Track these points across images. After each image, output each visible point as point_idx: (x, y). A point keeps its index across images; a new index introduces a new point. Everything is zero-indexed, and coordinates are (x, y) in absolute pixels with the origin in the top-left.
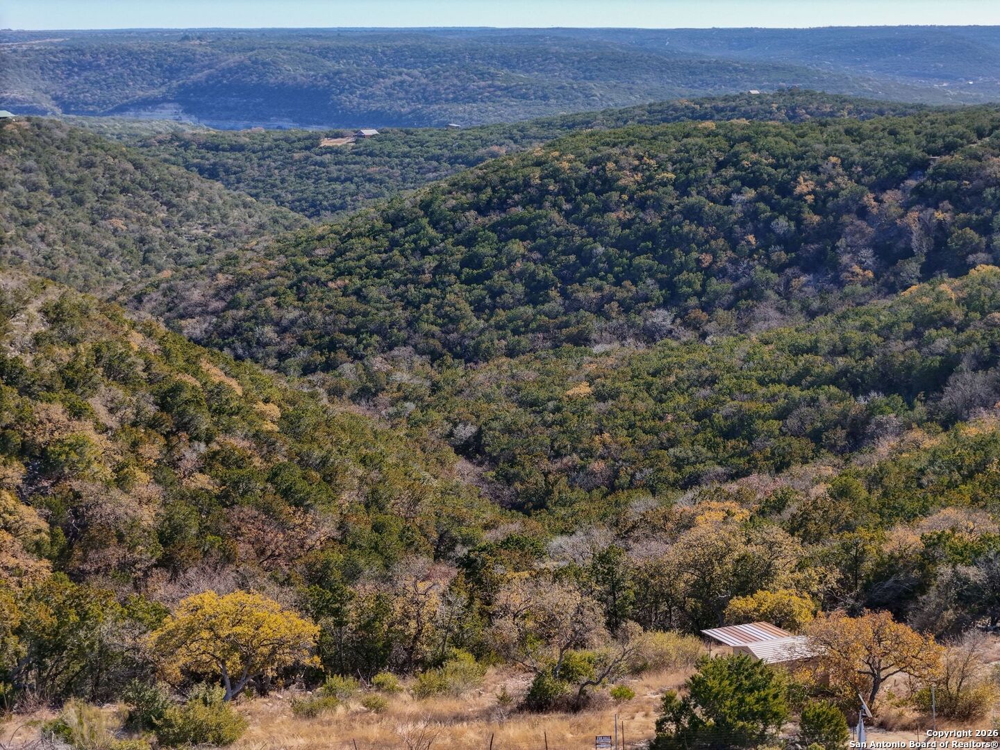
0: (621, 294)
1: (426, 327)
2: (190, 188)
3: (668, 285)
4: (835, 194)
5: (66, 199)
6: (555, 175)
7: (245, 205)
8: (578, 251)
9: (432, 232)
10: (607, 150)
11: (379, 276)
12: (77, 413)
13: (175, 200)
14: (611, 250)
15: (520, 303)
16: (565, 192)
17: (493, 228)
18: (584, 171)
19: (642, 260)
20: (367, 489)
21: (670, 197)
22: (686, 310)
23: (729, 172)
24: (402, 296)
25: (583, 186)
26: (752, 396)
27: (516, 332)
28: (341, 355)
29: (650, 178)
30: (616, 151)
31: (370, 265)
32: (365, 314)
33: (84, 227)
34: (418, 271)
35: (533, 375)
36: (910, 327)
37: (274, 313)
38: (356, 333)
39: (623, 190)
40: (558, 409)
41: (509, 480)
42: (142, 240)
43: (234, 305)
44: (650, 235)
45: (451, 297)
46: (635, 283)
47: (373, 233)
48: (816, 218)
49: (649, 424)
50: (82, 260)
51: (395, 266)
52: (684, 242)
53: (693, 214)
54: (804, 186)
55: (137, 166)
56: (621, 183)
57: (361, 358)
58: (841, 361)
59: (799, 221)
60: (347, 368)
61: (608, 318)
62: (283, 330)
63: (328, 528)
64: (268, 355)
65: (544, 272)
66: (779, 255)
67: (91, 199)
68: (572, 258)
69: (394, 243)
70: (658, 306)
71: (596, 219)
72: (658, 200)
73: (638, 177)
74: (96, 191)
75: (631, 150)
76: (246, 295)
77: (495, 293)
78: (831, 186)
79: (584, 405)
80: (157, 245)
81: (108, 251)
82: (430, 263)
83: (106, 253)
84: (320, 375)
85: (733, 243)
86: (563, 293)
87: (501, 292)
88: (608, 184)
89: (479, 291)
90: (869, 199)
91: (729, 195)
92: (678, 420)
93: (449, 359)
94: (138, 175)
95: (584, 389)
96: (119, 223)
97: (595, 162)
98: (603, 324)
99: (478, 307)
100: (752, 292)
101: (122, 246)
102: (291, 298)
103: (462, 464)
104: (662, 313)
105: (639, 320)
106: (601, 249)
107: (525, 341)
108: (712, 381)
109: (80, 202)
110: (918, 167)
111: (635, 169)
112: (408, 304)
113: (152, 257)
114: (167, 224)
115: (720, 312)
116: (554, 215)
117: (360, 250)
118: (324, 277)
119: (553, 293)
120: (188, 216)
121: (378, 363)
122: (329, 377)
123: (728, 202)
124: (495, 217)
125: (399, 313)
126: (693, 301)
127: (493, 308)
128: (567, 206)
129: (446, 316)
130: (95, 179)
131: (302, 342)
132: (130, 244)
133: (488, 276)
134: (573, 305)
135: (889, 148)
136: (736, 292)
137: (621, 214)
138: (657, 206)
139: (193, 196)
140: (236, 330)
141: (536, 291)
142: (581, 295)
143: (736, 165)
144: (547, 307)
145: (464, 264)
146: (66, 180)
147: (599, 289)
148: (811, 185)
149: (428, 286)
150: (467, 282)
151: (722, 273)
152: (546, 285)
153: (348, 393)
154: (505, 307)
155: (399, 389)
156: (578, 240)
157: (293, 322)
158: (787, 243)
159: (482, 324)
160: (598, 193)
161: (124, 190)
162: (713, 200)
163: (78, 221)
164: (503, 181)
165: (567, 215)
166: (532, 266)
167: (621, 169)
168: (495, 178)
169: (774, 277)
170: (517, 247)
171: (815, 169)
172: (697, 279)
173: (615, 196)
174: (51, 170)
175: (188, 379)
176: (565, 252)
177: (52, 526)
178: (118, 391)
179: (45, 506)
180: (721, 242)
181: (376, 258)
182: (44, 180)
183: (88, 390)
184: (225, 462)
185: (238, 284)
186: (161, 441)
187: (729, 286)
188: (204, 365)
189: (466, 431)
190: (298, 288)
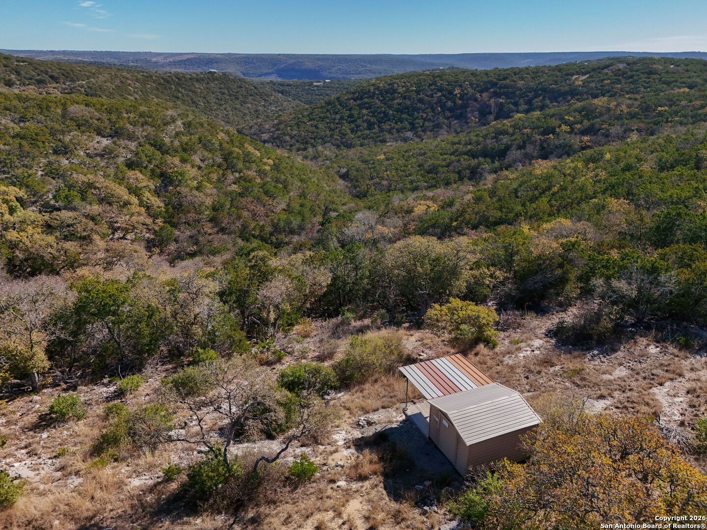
0: (397, 127)
1: (336, 137)
2: (272, 95)
3: (412, 124)
4: (467, 94)
5: (233, 97)
6: (378, 88)
7: (288, 101)
8: (384, 113)
9: (339, 107)
10: (395, 80)
11: (322, 121)
13: (267, 99)
14: (395, 113)
15: (365, 129)
16: (381, 94)
17: (358, 106)
18: (387, 87)
19: (404, 116)
20: (301, 191)
21: (414, 95)
22: (417, 132)
23: (433, 87)
24: (329, 127)
25: (387, 92)
26: (438, 159)
27: (363, 139)
28: (309, 145)
29: (408, 89)
30: (397, 81)
31: (320, 117)
32: (317, 133)
33: (238, 106)
34: (334, 119)
35: (367, 152)
36: (493, 135)
37: (290, 132)
38: (314, 139)
39: (399, 93)
40: (374, 163)
41: (355, 187)
42: (256, 111)
43: (278, 130)
44: (407, 108)
45: (344, 127)
46: (401, 123)
47: (322, 107)
48: (460, 102)
49: (402, 169)
50: (238, 116)
51: (327, 118)
52: (417, 110)
53: (421, 101)
54: (457, 91)
55: (255, 88)
56: (399, 91)
57: (315, 146)
58: (469, 147)
59: (454, 102)
60: (310, 150)
61: (393, 134)
62: (292, 137)
63: (283, 206)
64: (287, 145)
65: (373, 120)
66: (448, 114)
67: (241, 98)
68: (382, 115)
69: (328, 111)
70: (408, 131)
71: (390, 103)
72: (409, 96)
73: (404, 89)
74: (242, 95)
75: (403, 80)
76: (282, 127)
77: (357, 126)
78: (465, 91)
79: (382, 162)
80: (261, 112)
82: (338, 116)
83: (245, 114)
84: (301, 152)
85: (433, 110)
86: (379, 126)
87: (360, 126)
88: (395, 91)
89: (353, 125)
90: (478, 95)
91: (432, 95)
92: (412, 167)
93: (342, 147)
94: (256, 91)
95: (383, 157)
96: (249, 105)
97: (390, 84)
98: (391, 136)
99: (352, 131)
100: (438, 126)
101: (250, 112)
102: (295, 128)
103: (341, 182)
104: (410, 133)
105: (402, 135)
106: (391, 112)
107: (366, 142)
108: (425, 154)
109: (237, 99)
110: (494, 85)
111: (403, 87)
112: (331, 130)
113: (260, 116)
114: (264, 106)
115: (428, 133)
116: (377, 101)
117: (317, 113)
118: (306, 121)
119: (376, 126)
120: (271, 104)
121: (320, 148)
122: (304, 153)
123: (432, 96)
124: (358, 102)
125: (328, 133)
126: (419, 129)
127: (357, 131)
128: (381, 99)
129: (342, 133)
130: (242, 92)
131: (297, 141)
132: (252, 111)
133: (356, 121)
134: (382, 130)
135: (485, 79)
136: (433, 126)
137: (398, 101)
138: (409, 99)
139: (273, 98)
140: (278, 138)
141: (370, 126)
142: (384, 127)
143: (435, 85)
144: (373, 131)
145: (348, 117)
146: (233, 92)
147: (390, 125)
148: (459, 91)
149: (337, 124)
150: (349, 123)
151: (429, 120)
152: (374, 124)
153: (310, 158)
154: (361, 131)
155: (325, 156)
156: (383, 109)
157: (295, 135)
158: (451, 110)
159: (353, 136)
160: (391, 94)
161: (251, 95)
162: (426, 95)
163: (236, 104)
164: (362, 90)
165: (381, 101)
166: (369, 118)
167: (398, 86)
168: (359, 90)
169: (446, 121)
170: (365, 111)
171: (461, 86)
172: (421, 122)
173: (396, 95)
174: (228, 89)
175: (237, 150)
176: (380, 113)
177: (166, 205)
178: (206, 153)
179: (166, 197)
180: (429, 110)
181: (322, 115)
182: (226, 91)
183: (192, 153)
184: (245, 180)
185: (280, 123)
186: (221, 172)
187: (431, 124)
188: (246, 145)
189: (344, 170)
190: (298, 124)
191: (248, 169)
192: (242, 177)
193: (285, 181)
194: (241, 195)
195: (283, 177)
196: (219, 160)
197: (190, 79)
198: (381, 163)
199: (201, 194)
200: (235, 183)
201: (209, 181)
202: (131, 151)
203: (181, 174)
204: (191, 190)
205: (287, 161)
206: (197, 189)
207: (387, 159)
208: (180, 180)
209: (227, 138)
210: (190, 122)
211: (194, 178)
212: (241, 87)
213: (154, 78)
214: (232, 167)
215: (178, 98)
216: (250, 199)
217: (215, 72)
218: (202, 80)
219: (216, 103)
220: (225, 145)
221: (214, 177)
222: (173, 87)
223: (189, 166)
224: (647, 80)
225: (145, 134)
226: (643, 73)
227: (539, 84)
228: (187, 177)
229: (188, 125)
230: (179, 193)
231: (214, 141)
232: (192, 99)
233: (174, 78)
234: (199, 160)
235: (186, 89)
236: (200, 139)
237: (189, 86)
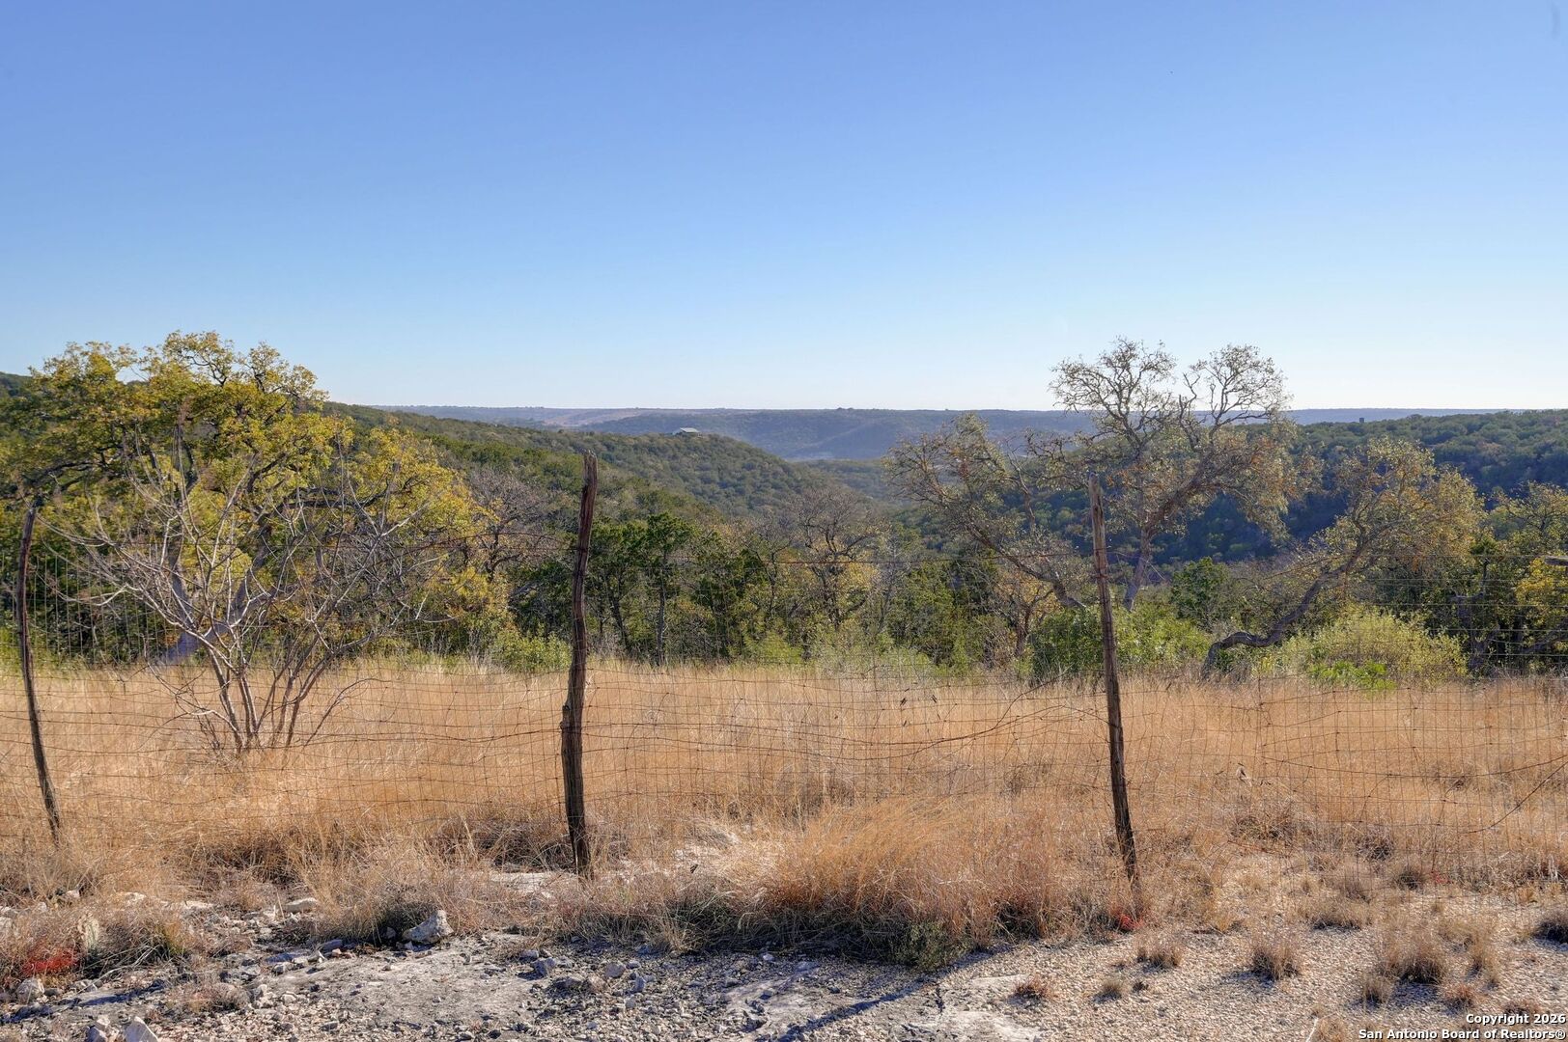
5: (731, 490)
7: (865, 501)
55: (786, 470)
74: (754, 485)
94: (786, 477)
96: (769, 508)
109: (741, 493)
130: (754, 477)
146: (733, 477)
161: (775, 487)
163: (739, 505)
174: (722, 470)
182: (715, 476)
197: (636, 447)
212: (750, 467)
213: (554, 443)
217: (692, 435)
218: (663, 450)
233: (599, 445)
237: (630, 463)
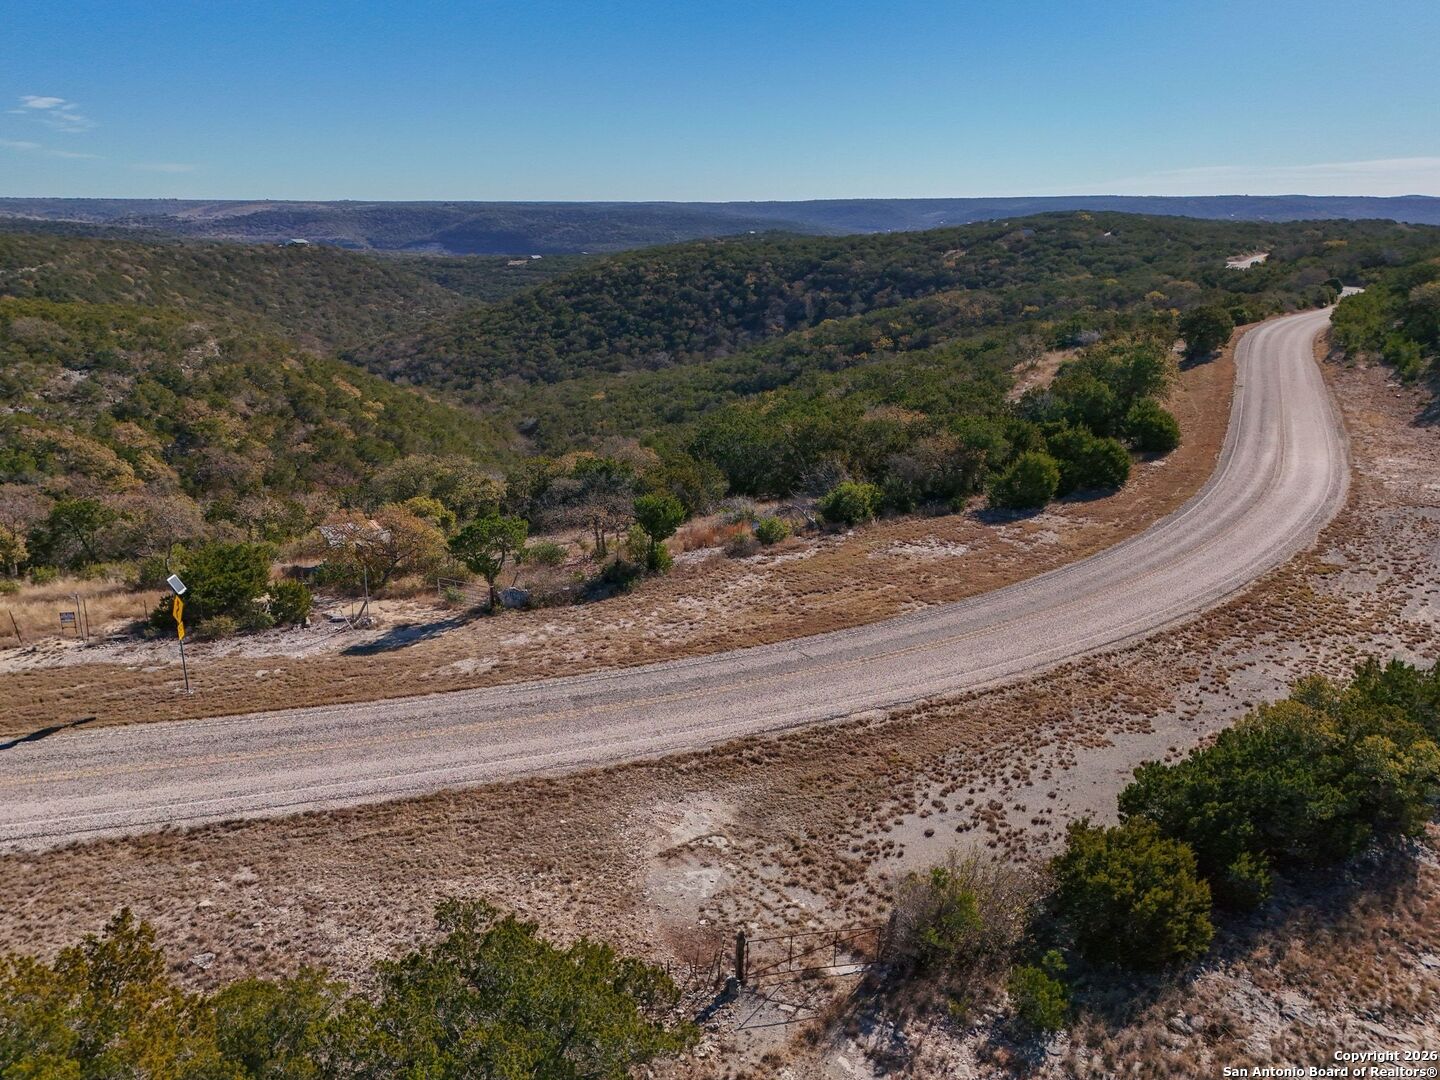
0: (642, 343)
1: (528, 363)
2: (418, 286)
3: (669, 338)
4: (767, 284)
5: (340, 292)
6: (610, 274)
7: (453, 297)
8: (619, 318)
9: (538, 308)
10: (641, 260)
11: (505, 334)
12: (215, 405)
13: (409, 293)
14: (638, 318)
15: (584, 349)
16: (615, 284)
17: (572, 306)
18: (627, 272)
19: (655, 324)
21: (673, 287)
22: (678, 352)
23: (708, 272)
24: (517, 346)
25: (626, 282)
26: (687, 397)
27: (580, 365)
28: (478, 379)
29: (664, 276)
30: (644, 261)
31: (501, 328)
32: (493, 356)
33: (350, 309)
34: (528, 331)
35: (578, 389)
36: (780, 355)
37: (443, 355)
38: (487, 367)
39: (647, 283)
40: (584, 408)
42: (387, 317)
43: (421, 351)
44: (661, 309)
45: (544, 346)
46: (650, 337)
47: (506, 310)
48: (755, 298)
49: (629, 415)
50: (348, 328)
51: (515, 328)
52: (679, 313)
53: (686, 297)
54: (750, 279)
55: (386, 273)
56: (648, 278)
57: (488, 381)
58: (740, 376)
59: (745, 299)
60: (478, 387)
61: (633, 357)
62: (446, 365)
64: (435, 380)
65: (599, 331)
66: (732, 319)
68: (616, 322)
69: (517, 315)
70: (662, 350)
71: (630, 300)
72: (666, 288)
73: (657, 276)
74: (359, 288)
75: (655, 260)
76: (431, 344)
77: (570, 344)
78: (765, 280)
79: (598, 405)
80: (396, 320)
81: (365, 322)
82: (535, 326)
83: (364, 325)
84: (461, 391)
85: (707, 313)
86: (610, 344)
87: (574, 343)
88: (640, 279)
89: (561, 342)
90: (785, 286)
91: (706, 286)
92: (646, 412)
93: (540, 380)
94: (387, 279)
95: (601, 396)
96: (373, 307)
97: (633, 267)
98: (630, 360)
99: (560, 352)
100: (715, 341)
101: (374, 321)
102: (454, 347)
103: (521, 440)
104: (664, 353)
105: (650, 358)
106: (632, 317)
107: (583, 371)
108: (671, 389)
109: (349, 294)
110: (813, 267)
111: (656, 271)
112: (521, 350)
113: (393, 326)
114: (403, 307)
115: (696, 353)
116: (607, 297)
117: (497, 319)
118: (474, 335)
119: (604, 343)
120: (417, 304)
121: (497, 383)
122: (467, 393)
123: (707, 290)
124: (574, 299)
125: (515, 355)
126: (682, 347)
127: (568, 352)
128: (615, 293)
129: (540, 357)
130: (359, 281)
131: (457, 372)
132: (380, 319)
133: (567, 333)
134: (613, 350)
135: (801, 256)
136: (706, 341)
137: (644, 297)
138: (666, 294)
139: (420, 291)
140: (421, 366)
141: (593, 342)
142: (618, 344)
143: (713, 268)
144: (598, 351)
145: (554, 326)
146: (340, 281)
147: (629, 341)
148: (754, 279)
149: (533, 340)
150: (555, 337)
151: (701, 331)
152: (600, 338)
153: (476, 401)
154: (575, 351)
155: (505, 397)
156: (618, 312)
157: (452, 361)
158: (737, 313)
159: (561, 361)
160: (633, 285)
161: (377, 287)
162: (698, 288)
163: (347, 305)
164: (580, 278)
165: (615, 297)
166: (592, 328)
168: (577, 277)
169: (729, 333)
170: (584, 316)
171: (757, 270)
172: (685, 335)
173: (642, 286)
174: (330, 275)
175: (316, 387)
176: (612, 319)
177: (182, 477)
178: (257, 393)
179: (182, 463)
180: (700, 312)
181: (505, 324)
182: (326, 281)
183: (232, 392)
184: (325, 436)
185: (427, 340)
186: (283, 423)
187: (703, 338)
188: (335, 379)
189: (531, 421)
190: (459, 342)
191: (332, 418)
192: (320, 430)
193: (401, 436)
194: (315, 459)
195: (397, 431)
196: (281, 403)
197: (252, 258)
198: (596, 405)
199: (244, 459)
200: (306, 441)
201: (260, 437)
202: (123, 392)
203: (210, 427)
204: (226, 452)
205: (416, 404)
206: (238, 450)
207: (610, 400)
208: (208, 438)
209: (300, 368)
210: (232, 341)
211: (235, 435)
212: (356, 272)
213: (177, 257)
214: (303, 416)
215: (226, 295)
216: (331, 465)
217: (303, 245)
218: (278, 259)
219: (304, 303)
220: (294, 379)
221: (270, 431)
222: (217, 274)
223: (224, 415)
224: (1058, 258)
225: (147, 362)
226: (1054, 247)
227: (889, 265)
228: (219, 432)
229: (228, 347)
230: (205, 457)
231: (274, 372)
232: (255, 297)
233: (219, 257)
234: (244, 405)
235: (242, 278)
236: (248, 371)
237: (249, 272)
